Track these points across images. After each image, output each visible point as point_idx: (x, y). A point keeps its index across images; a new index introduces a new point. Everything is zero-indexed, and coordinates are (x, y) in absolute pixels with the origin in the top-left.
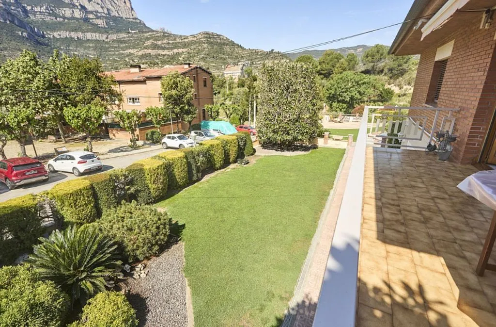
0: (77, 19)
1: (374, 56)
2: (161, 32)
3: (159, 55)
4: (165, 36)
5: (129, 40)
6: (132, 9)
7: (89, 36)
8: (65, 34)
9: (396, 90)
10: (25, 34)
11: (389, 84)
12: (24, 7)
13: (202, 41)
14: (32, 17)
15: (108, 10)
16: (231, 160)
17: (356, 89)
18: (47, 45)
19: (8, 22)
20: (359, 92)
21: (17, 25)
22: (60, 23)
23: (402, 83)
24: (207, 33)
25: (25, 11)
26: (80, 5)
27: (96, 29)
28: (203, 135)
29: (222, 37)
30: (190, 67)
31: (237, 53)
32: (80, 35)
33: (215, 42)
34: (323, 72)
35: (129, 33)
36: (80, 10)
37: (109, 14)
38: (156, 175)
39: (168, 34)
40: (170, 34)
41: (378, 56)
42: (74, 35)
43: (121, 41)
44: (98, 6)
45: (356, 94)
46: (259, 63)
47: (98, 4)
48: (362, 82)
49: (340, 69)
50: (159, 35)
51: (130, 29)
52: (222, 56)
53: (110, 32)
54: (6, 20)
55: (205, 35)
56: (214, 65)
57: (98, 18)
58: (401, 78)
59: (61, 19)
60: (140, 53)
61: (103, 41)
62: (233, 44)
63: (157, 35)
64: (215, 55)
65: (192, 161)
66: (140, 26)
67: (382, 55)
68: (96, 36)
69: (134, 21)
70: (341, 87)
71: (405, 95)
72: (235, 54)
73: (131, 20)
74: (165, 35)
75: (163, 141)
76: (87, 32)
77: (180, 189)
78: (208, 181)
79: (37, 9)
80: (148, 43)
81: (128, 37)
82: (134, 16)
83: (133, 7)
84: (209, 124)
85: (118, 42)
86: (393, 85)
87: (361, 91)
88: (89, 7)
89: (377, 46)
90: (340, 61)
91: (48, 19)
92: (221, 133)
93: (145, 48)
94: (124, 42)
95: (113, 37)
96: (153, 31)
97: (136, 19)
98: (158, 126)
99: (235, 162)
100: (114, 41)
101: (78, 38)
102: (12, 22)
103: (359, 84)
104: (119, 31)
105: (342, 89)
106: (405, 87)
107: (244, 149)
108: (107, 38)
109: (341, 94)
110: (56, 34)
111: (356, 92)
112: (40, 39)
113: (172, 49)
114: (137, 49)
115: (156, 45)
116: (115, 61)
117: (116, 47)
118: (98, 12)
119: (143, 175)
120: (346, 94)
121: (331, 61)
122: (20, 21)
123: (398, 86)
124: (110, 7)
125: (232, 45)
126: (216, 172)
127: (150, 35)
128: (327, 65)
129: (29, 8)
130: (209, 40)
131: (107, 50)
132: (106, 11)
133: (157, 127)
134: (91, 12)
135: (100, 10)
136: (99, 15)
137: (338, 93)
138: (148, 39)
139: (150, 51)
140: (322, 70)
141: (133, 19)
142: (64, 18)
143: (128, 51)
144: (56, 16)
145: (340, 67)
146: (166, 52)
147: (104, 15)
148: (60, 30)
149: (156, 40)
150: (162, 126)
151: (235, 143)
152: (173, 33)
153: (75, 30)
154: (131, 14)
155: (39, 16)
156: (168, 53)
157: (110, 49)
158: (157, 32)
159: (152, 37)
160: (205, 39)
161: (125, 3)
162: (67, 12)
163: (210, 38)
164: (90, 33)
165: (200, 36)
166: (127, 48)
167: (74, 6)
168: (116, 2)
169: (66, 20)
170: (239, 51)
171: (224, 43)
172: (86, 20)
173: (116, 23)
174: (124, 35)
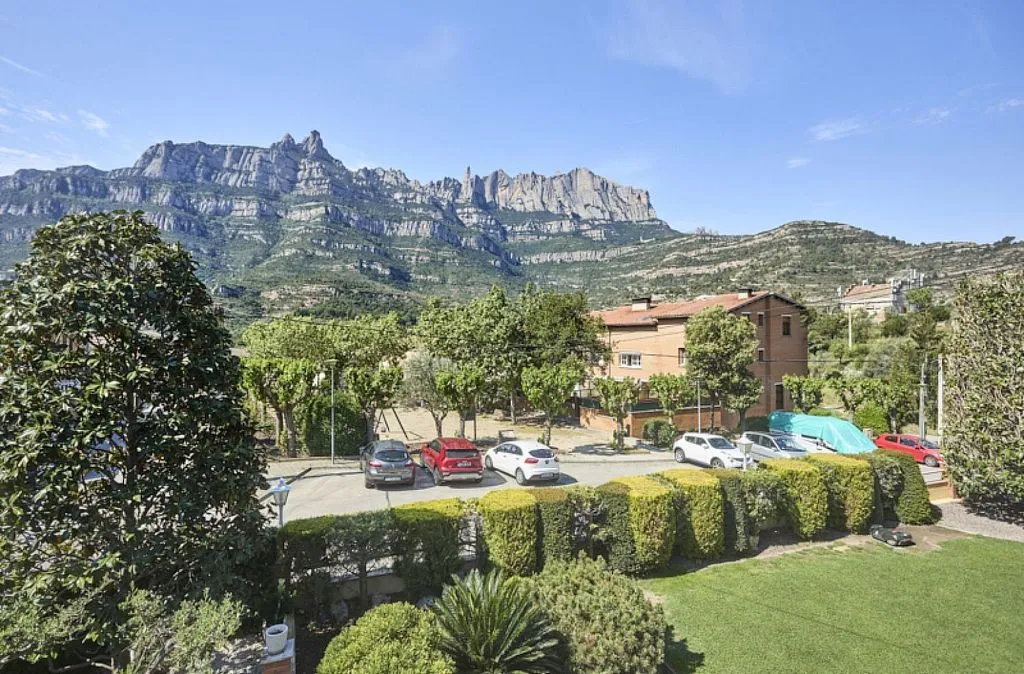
0: (564, 234)
2: (697, 235)
3: (689, 275)
4: (705, 241)
5: (636, 256)
6: (649, 205)
7: (577, 256)
8: (544, 257)
10: (498, 263)
12: (503, 228)
13: (787, 241)
14: (510, 240)
15: (611, 213)
16: (850, 524)
18: (520, 275)
19: (483, 249)
21: (492, 253)
22: (542, 242)
24: (800, 224)
25: (504, 233)
26: (573, 214)
27: (591, 244)
28: (773, 445)
29: (839, 227)
31: (881, 256)
32: (565, 256)
33: (820, 239)
35: (640, 243)
36: (571, 221)
37: (612, 219)
38: (650, 515)
39: (712, 236)
40: (715, 237)
42: (556, 257)
43: (623, 259)
44: (597, 210)
47: (598, 208)
50: (693, 241)
51: (641, 238)
52: (838, 266)
53: (608, 247)
54: (480, 248)
55: (795, 229)
56: (814, 286)
57: (594, 227)
59: (545, 238)
60: (654, 276)
61: (597, 261)
62: (871, 237)
63: (689, 241)
64: (818, 267)
65: (735, 501)
66: (660, 231)
68: (587, 255)
69: (651, 223)
72: (878, 260)
73: (646, 223)
74: (705, 239)
76: (576, 250)
77: (700, 562)
78: (776, 564)
79: (518, 229)
80: (671, 257)
81: (635, 251)
82: (652, 217)
83: (652, 203)
85: (619, 260)
88: (584, 214)
91: (528, 240)
93: (664, 266)
94: (630, 259)
95: (613, 253)
96: (682, 235)
97: (653, 220)
98: (670, 412)
99: (864, 530)
100: (612, 259)
101: (561, 261)
102: (487, 249)
104: (624, 243)
107: (896, 500)
108: (603, 256)
110: (534, 259)
112: (514, 268)
113: (716, 262)
114: (649, 268)
115: (686, 258)
116: (610, 291)
117: (614, 269)
118: (595, 219)
119: (625, 508)
122: (496, 247)
124: (615, 208)
125: (869, 241)
126: (801, 547)
127: (676, 243)
129: (509, 228)
130: (804, 236)
131: (599, 275)
132: (607, 216)
134: (586, 222)
135: (599, 215)
136: (597, 223)
138: (671, 250)
139: (672, 271)
141: (649, 220)
142: (548, 234)
143: (633, 274)
144: (538, 233)
146: (704, 269)
147: (603, 222)
148: (539, 253)
149: (687, 250)
151: (863, 479)
152: (720, 234)
153: (560, 250)
154: (646, 214)
155: (518, 237)
156: (707, 271)
157: (604, 274)
158: (689, 236)
159: (678, 247)
160: (793, 237)
161: (639, 198)
162: (553, 227)
163: (807, 232)
164: (578, 252)
165: (782, 231)
166: (632, 268)
167: (564, 216)
168: (625, 200)
169: (550, 238)
170: (889, 252)
171: (845, 238)
172: (577, 234)
173: (620, 232)
174: (630, 249)
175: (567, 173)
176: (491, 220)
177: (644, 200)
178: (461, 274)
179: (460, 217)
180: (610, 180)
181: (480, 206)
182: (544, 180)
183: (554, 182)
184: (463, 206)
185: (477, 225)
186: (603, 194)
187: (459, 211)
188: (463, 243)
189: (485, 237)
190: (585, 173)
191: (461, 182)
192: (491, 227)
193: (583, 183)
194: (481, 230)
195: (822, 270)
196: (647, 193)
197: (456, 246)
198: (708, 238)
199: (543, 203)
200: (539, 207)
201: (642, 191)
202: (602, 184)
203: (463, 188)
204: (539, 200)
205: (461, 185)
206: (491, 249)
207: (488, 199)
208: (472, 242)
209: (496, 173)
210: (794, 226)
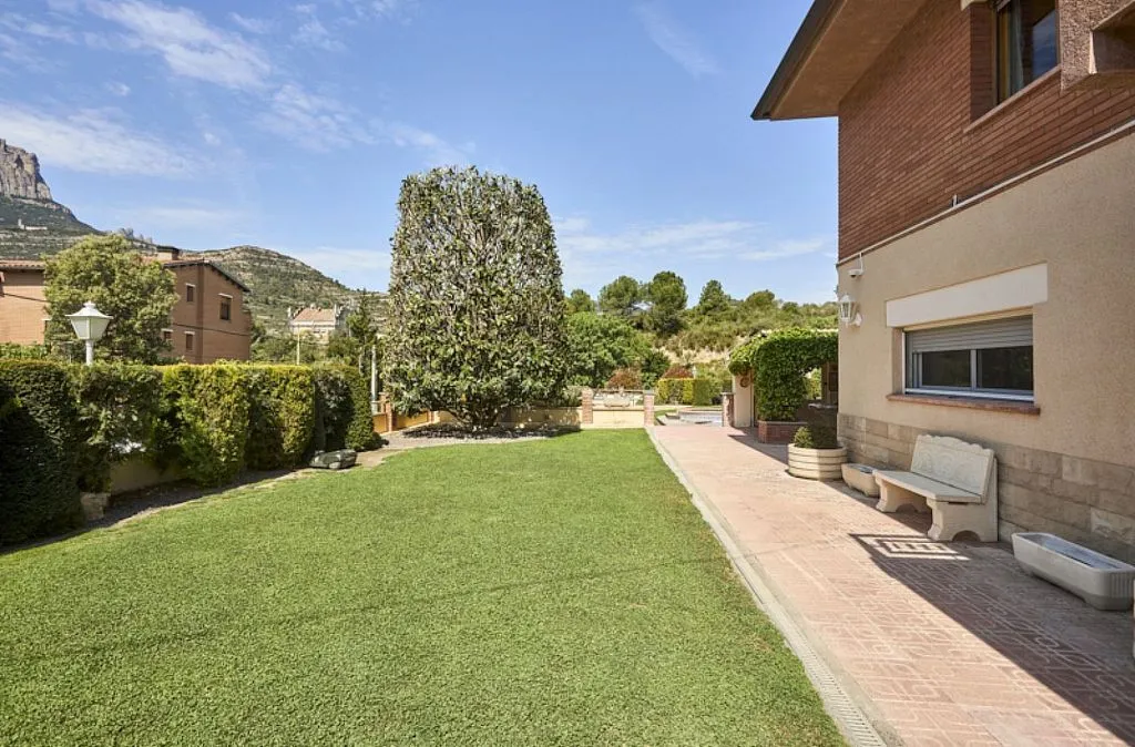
2: (120, 237)
5: (9, 248)
6: (39, 179)
13: (238, 265)
24: (253, 251)
29: (291, 261)
31: (327, 297)
33: (273, 270)
35: (18, 230)
39: (142, 242)
40: (147, 245)
46: (383, 319)
51: (20, 222)
52: (290, 300)
55: (247, 254)
56: (266, 318)
62: (318, 277)
64: (270, 298)
66: (56, 219)
69: (39, 204)
72: (324, 299)
73: (33, 202)
82: (42, 194)
83: (42, 173)
96: (97, 233)
97: (46, 201)
125: (317, 280)
130: (257, 264)
141: (37, 200)
154: (31, 188)
158: (107, 235)
160: (245, 262)
161: (19, 162)
163: (261, 261)
165: (233, 254)
170: (334, 294)
171: (296, 274)
177: (29, 168)
195: (274, 302)
196: (34, 159)
198: (138, 244)
201: (23, 151)
210: (246, 250)
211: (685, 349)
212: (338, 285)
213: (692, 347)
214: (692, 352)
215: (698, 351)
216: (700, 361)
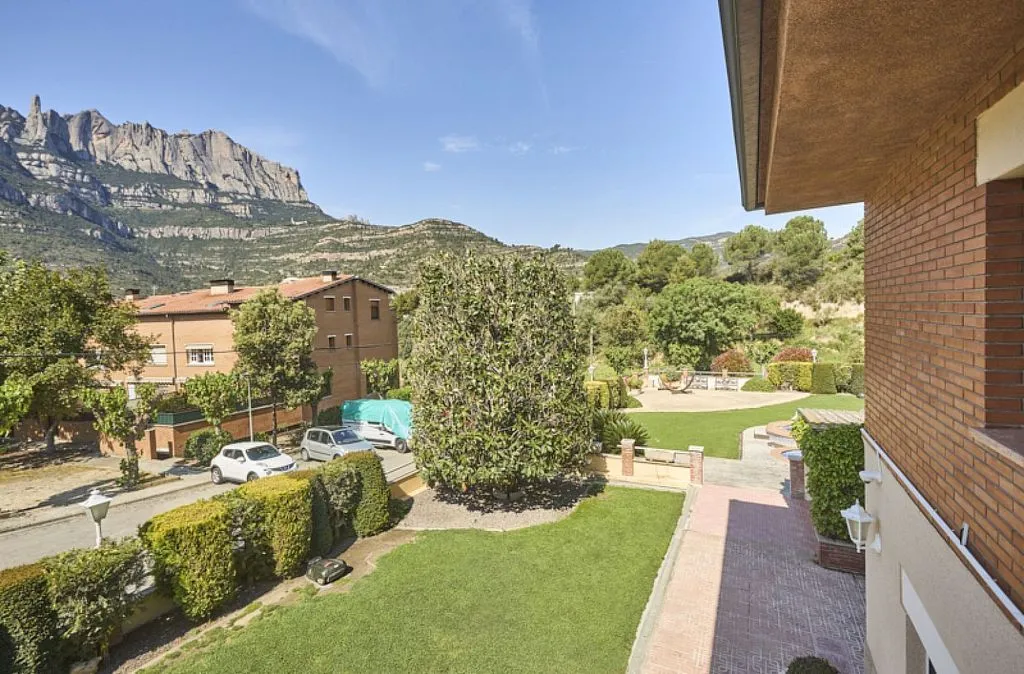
0: (198, 206)
1: (746, 247)
2: (349, 222)
3: (343, 261)
4: (357, 229)
5: (288, 238)
6: (300, 187)
7: (215, 232)
8: (170, 231)
9: (807, 313)
10: (97, 233)
11: (789, 301)
12: (104, 189)
13: (424, 235)
14: (116, 205)
15: (256, 189)
17: (716, 314)
18: (135, 251)
19: (70, 214)
20: (723, 319)
21: (86, 219)
22: (166, 213)
23: (817, 297)
24: (434, 222)
25: (106, 195)
26: (208, 183)
27: (232, 220)
28: (331, 441)
29: (461, 227)
30: (334, 279)
32: (200, 231)
33: (449, 236)
34: (649, 282)
35: (291, 225)
36: (206, 191)
37: (258, 195)
39: (363, 224)
40: (366, 225)
41: (754, 248)
42: (188, 232)
43: (273, 240)
44: (239, 183)
45: (717, 325)
47: (240, 180)
48: (726, 298)
49: (683, 273)
50: (345, 227)
51: (292, 219)
53: (255, 225)
54: (65, 211)
55: (430, 225)
57: (236, 202)
58: (813, 289)
59: (170, 207)
60: (307, 260)
61: (241, 240)
62: (482, 237)
63: (342, 227)
66: (312, 214)
67: (762, 245)
68: (229, 233)
69: (302, 205)
70: (681, 311)
71: (827, 322)
73: (298, 204)
74: (356, 226)
75: (214, 462)
76: (214, 226)
79: (129, 192)
80: (324, 241)
81: (287, 233)
82: (304, 198)
83: (303, 184)
84: (361, 408)
85: (268, 241)
86: (796, 302)
87: (728, 317)
88: (223, 186)
89: (749, 229)
90: (678, 258)
91: (146, 207)
92: (385, 430)
93: (317, 250)
94: (281, 241)
95: (261, 233)
96: (335, 221)
97: (306, 202)
98: (215, 421)
100: (260, 240)
101: (194, 236)
102: (77, 213)
103: (721, 304)
104: (274, 224)
105: (686, 314)
106: (824, 306)
108: (249, 235)
109: (684, 325)
110: (155, 232)
111: (717, 320)
112: (122, 241)
113: (368, 250)
114: (300, 251)
115: (339, 244)
117: (264, 251)
118: (237, 193)
120: (696, 324)
121: (661, 259)
122: (93, 212)
123: (810, 304)
124: (261, 184)
125: (481, 240)
127: (329, 228)
128: (654, 268)
129: (114, 190)
130: (437, 232)
131: (245, 255)
132: (252, 191)
133: (212, 424)
134: (226, 194)
135: (243, 189)
136: (239, 197)
137: (678, 324)
138: (324, 234)
139: (325, 255)
140: (646, 278)
141: (300, 202)
142: (175, 204)
143: (285, 257)
144: (161, 201)
145: (681, 271)
146: (356, 256)
147: (246, 197)
148: (163, 224)
149: (340, 236)
150: (226, 420)
152: (370, 223)
153: (192, 224)
154: (296, 194)
155: (129, 203)
156: (360, 258)
157: (251, 255)
158: (342, 222)
159: (332, 232)
160: (429, 232)
161: (288, 176)
162: (182, 196)
163: (439, 229)
164: (217, 228)
165: (421, 226)
166: (284, 251)
167: (196, 185)
168: (273, 176)
169: (178, 208)
170: (494, 250)
171: (466, 237)
172: (215, 207)
173: (268, 210)
174: (281, 230)
175: (198, 133)
176: (83, 175)
177: (294, 180)
178: (30, 245)
179: (24, 164)
180: (253, 151)
181: (62, 154)
182: (164, 136)
183: (180, 141)
184: (29, 150)
185: (57, 179)
186: (247, 167)
187: (21, 155)
188: (32, 201)
189: (75, 198)
190: (222, 139)
191: (25, 116)
192: (84, 184)
193: (219, 149)
194: (66, 187)
196: (297, 173)
197: (19, 205)
198: (360, 226)
199: (166, 166)
200: (159, 168)
201: (291, 169)
202: (245, 154)
203: (28, 125)
204: (159, 160)
205: (24, 120)
206: (85, 213)
207: (76, 146)
208: (50, 201)
209: (87, 115)
210: (429, 222)
211: (824, 302)
212: (497, 242)
213: (832, 299)
214: (833, 306)
215: (841, 304)
216: (844, 316)
